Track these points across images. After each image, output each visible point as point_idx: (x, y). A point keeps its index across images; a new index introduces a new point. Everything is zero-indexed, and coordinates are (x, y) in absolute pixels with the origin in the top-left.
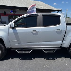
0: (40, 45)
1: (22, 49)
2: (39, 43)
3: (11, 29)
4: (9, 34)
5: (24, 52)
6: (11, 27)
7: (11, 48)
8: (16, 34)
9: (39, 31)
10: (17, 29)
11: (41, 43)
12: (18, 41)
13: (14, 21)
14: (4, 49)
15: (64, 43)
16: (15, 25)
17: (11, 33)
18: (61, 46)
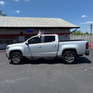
0: (43, 54)
1: (32, 57)
2: (42, 53)
3: (26, 45)
4: (25, 48)
5: (34, 59)
6: (26, 44)
7: (26, 57)
8: (29, 47)
9: (42, 45)
10: (29, 45)
11: (44, 53)
12: (30, 52)
13: (27, 40)
14: (22, 57)
15: (58, 53)
16: (28, 42)
17: (26, 47)
18: (57, 55)
